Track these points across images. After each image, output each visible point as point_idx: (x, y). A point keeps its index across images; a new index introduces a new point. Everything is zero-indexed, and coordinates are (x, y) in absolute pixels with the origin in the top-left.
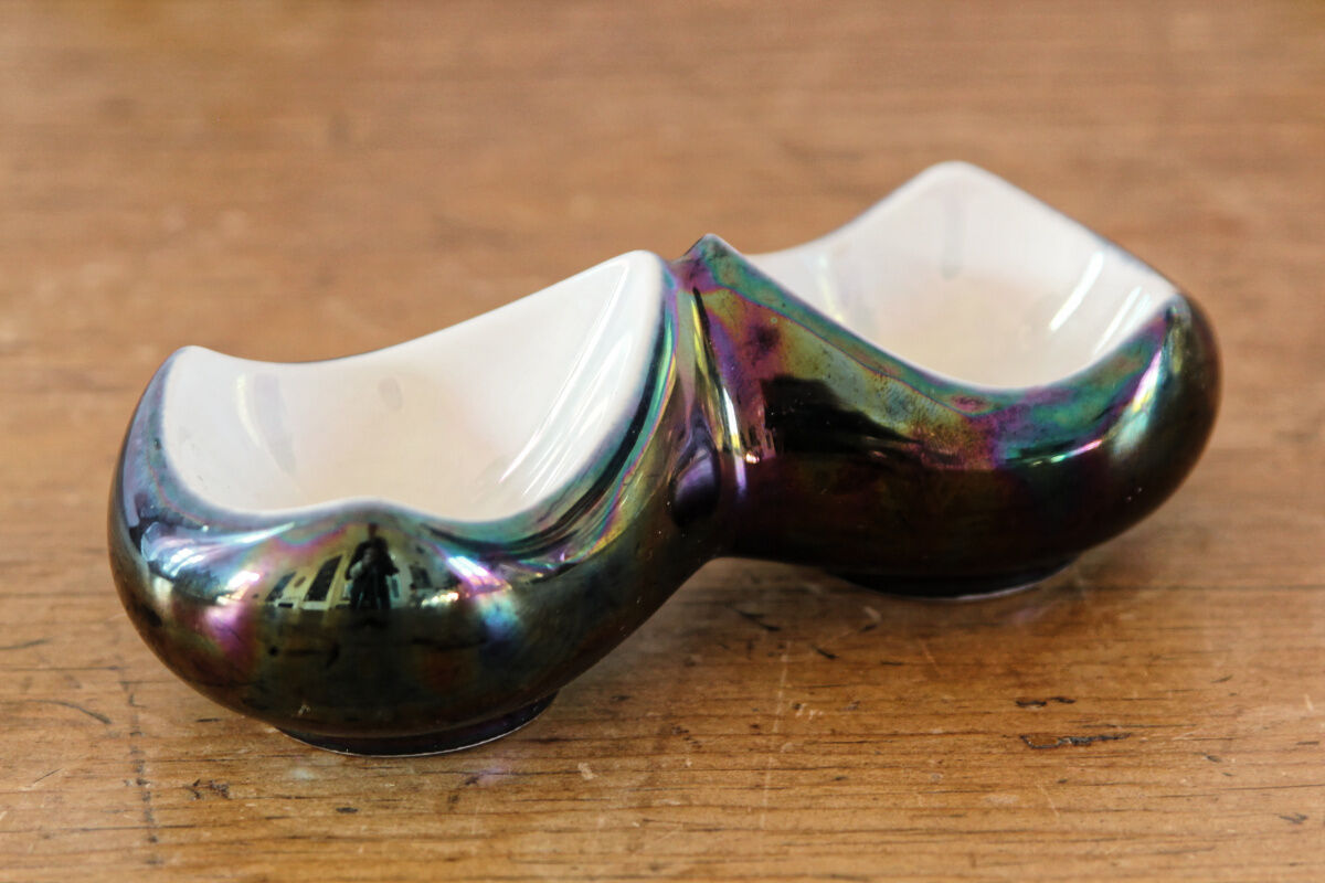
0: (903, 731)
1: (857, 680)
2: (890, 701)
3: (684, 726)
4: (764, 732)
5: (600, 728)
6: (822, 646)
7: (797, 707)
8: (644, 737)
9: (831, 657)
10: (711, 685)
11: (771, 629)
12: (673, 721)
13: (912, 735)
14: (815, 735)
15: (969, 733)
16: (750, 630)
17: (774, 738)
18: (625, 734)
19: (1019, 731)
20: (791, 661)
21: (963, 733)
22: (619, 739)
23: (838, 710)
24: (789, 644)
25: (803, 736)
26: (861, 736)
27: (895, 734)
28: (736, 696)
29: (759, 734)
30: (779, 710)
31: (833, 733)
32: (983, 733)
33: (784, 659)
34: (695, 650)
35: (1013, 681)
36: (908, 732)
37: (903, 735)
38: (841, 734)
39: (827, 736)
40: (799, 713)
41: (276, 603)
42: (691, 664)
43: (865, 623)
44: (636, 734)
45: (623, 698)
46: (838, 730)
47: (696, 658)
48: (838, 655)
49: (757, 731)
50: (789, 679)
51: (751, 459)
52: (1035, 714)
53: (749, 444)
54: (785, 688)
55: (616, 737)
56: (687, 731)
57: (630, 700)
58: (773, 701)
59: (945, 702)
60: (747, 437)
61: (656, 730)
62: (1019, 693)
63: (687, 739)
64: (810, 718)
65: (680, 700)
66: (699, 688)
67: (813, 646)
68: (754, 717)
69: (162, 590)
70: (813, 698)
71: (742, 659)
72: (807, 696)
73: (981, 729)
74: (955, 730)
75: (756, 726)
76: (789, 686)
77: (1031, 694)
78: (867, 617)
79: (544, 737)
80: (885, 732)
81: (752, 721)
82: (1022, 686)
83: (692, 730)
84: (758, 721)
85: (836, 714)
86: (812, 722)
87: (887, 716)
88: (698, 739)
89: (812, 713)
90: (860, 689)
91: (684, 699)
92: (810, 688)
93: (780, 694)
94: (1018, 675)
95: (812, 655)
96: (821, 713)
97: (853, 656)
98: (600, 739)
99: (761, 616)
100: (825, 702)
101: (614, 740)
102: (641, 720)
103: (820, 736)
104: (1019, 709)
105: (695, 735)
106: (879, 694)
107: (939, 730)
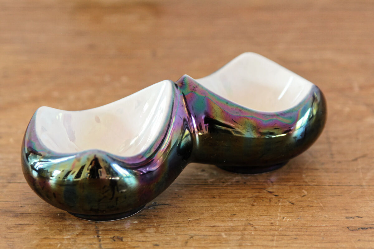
0: (314, 225)
1: (300, 210)
2: (310, 217)
3: (251, 223)
4: (274, 225)
5: (228, 223)
6: (290, 201)
7: (284, 218)
8: (240, 226)
9: (293, 204)
10: (259, 211)
11: (276, 196)
12: (248, 221)
13: (316, 226)
14: (289, 226)
15: (332, 226)
16: (270, 196)
17: (277, 227)
18: (235, 225)
19: (347, 226)
20: (282, 205)
21: (331, 226)
22: (233, 226)
23: (295, 219)
24: (281, 200)
25: (285, 226)
26: (302, 226)
27: (311, 226)
28: (266, 215)
29: (273, 225)
30: (278, 219)
31: (294, 225)
32: (336, 226)
33: (280, 204)
34: (255, 202)
35: (344, 211)
36: (315, 225)
37: (314, 226)
38: (296, 226)
39: (292, 226)
40: (284, 220)
41: (66, 180)
42: (253, 205)
43: (303, 194)
44: (238, 225)
45: (234, 215)
46: (295, 225)
47: (255, 204)
48: (295, 203)
49: (272, 225)
50: (281, 210)
51: (200, 134)
52: (352, 221)
53: (199, 130)
54: (280, 213)
55: (232, 225)
56: (252, 224)
57: (236, 215)
58: (277, 216)
59: (325, 217)
60: (199, 128)
61: (243, 224)
62: (347, 215)
63: (252, 227)
64: (287, 221)
65: (250, 216)
66: (256, 212)
67: (288, 201)
68: (272, 220)
69: (35, 174)
70: (288, 216)
71: (268, 204)
72: (286, 215)
73: (336, 225)
74: (328, 225)
75: (272, 223)
76: (281, 212)
77: (350, 215)
78: (303, 193)
79: (212, 225)
80: (308, 225)
81: (271, 222)
82: (347, 213)
83: (254, 224)
84: (272, 221)
85: (294, 220)
86: (288, 222)
87: (309, 221)
88: (256, 226)
89: (288, 220)
90: (301, 213)
91: (252, 215)
92: (287, 212)
93: (279, 214)
94: (346, 210)
95: (288, 203)
96: (290, 220)
97: (300, 204)
98: (228, 226)
99: (273, 192)
100: (291, 217)
101: (232, 226)
102: (239, 221)
103: (290, 226)
104: (346, 219)
105: (255, 225)
106: (306, 215)
107: (324, 225)
